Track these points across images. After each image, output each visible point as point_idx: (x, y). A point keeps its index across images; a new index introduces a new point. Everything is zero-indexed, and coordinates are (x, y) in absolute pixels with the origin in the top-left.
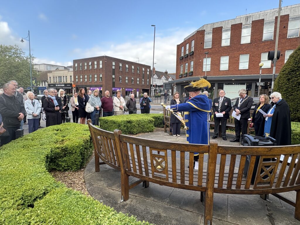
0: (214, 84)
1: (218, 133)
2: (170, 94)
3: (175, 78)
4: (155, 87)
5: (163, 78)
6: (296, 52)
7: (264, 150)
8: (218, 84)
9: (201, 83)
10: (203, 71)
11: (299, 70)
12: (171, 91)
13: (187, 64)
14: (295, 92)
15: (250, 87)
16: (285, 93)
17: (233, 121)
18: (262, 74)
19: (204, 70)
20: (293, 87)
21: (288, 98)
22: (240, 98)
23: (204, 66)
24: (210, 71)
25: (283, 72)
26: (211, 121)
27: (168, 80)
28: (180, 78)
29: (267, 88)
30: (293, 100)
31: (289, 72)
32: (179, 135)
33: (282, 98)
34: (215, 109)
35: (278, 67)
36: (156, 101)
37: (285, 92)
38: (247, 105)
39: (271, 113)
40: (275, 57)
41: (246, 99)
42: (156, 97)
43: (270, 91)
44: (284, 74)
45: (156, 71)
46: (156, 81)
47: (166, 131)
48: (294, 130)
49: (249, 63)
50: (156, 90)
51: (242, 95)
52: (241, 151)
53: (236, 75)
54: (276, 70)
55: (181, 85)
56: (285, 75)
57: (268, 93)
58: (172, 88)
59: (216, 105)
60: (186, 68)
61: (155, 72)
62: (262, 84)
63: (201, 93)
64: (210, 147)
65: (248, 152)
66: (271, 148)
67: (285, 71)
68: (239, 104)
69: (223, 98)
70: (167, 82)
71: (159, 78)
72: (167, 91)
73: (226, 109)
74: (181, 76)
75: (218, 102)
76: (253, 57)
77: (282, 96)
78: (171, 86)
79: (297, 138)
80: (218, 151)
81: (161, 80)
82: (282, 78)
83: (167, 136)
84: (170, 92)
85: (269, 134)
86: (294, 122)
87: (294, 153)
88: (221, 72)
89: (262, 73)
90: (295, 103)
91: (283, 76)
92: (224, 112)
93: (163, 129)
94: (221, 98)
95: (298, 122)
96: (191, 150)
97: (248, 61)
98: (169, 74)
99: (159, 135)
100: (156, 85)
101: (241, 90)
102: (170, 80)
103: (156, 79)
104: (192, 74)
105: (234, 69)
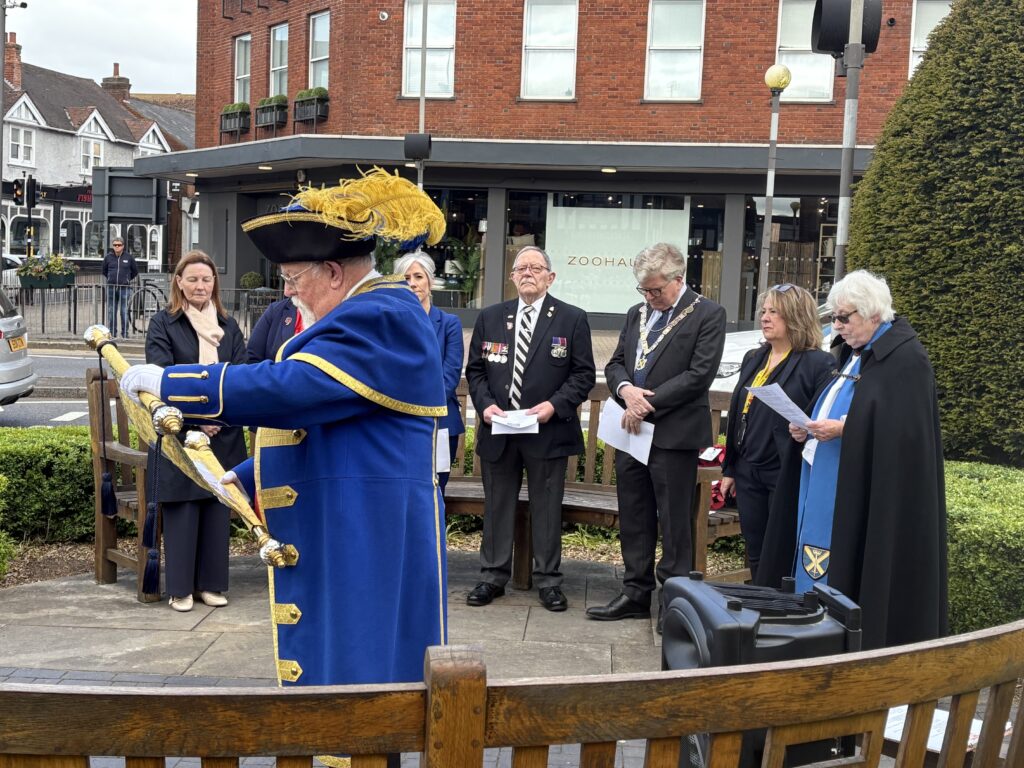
0: (484, 194)
1: (508, 562)
2: (155, 263)
3: (188, 133)
4: (18, 202)
5: (93, 129)
6: (965, 16)
7: (789, 688)
8: (513, 196)
9: (373, 205)
10: (405, 93)
11: (981, 132)
12: (159, 238)
13: (282, 34)
14: (961, 270)
15: (714, 227)
16: (913, 273)
17: (609, 470)
18: (781, 139)
19: (411, 88)
20: (953, 238)
21: (929, 308)
22: (643, 310)
23: (411, 61)
24: (451, 100)
25: (899, 140)
26: (458, 471)
27: (132, 148)
28: (233, 136)
29: (814, 238)
30: (956, 319)
31: (928, 144)
32: (218, 593)
33: (894, 306)
34: (482, 387)
35: (869, 96)
37: (909, 272)
38: (691, 355)
39: (833, 415)
40: (855, 35)
41: (682, 316)
43: (829, 254)
44: (903, 152)
45: (28, 69)
46: (28, 149)
47: (109, 573)
48: (962, 519)
49: (705, 62)
50: (29, 222)
51: (659, 290)
52: (642, 713)
53: (626, 137)
54: (860, 117)
55: (242, 196)
56: (912, 158)
57: (820, 266)
58: (165, 213)
59: (491, 358)
60: (279, 64)
61: (17, 76)
62: (785, 207)
63: (374, 274)
64: (434, 698)
65: (692, 714)
66: (829, 672)
67: (910, 130)
68: (644, 347)
69: (538, 304)
70: (124, 160)
71: (60, 125)
72: (128, 238)
73: (558, 388)
74: (234, 124)
75: (508, 338)
76: (728, 17)
77: (894, 292)
78: (160, 196)
79: (981, 569)
80: (488, 727)
81: (76, 149)
82: (892, 174)
83: (119, 615)
84: (153, 246)
85: (827, 554)
86: (965, 465)
87: (958, 690)
88: (527, 109)
89: (780, 132)
90: (966, 340)
91: (899, 166)
92: (546, 408)
93: (87, 553)
94: (522, 304)
95: (986, 461)
96: (285, 739)
97: (701, 43)
98: (137, 99)
99: (53, 612)
100: (32, 183)
101: (653, 254)
102: (150, 146)
103: (29, 134)
104: (319, 111)
105: (615, 93)
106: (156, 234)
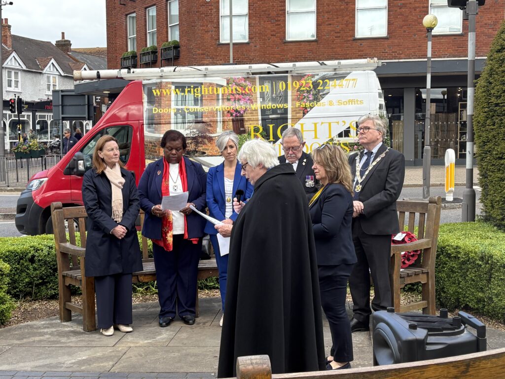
4: (12, 111)
5: (52, 69)
10: (222, 41)
12: (90, 127)
13: (153, 12)
15: (399, 107)
18: (433, 56)
22: (358, 158)
23: (224, 23)
24: (247, 44)
25: (500, 54)
29: (456, 111)
32: (127, 325)
36: (23, 174)
38: (386, 181)
41: (378, 159)
42: (19, 155)
43: (464, 119)
45: (15, 38)
46: (17, 82)
47: (67, 316)
49: (389, 15)
50: (19, 122)
57: (459, 126)
58: (92, 114)
60: (152, 29)
61: (9, 42)
62: (438, 94)
70: (69, 86)
71: (34, 68)
74: (129, 63)
78: (89, 105)
81: (43, 81)
82: (497, 74)
83: (73, 339)
88: (291, 45)
89: (433, 52)
93: (55, 305)
97: (386, 4)
98: (75, 51)
99: (37, 339)
100: (20, 100)
103: (16, 74)
104: (175, 53)
105: (339, 35)
106: (89, 125)
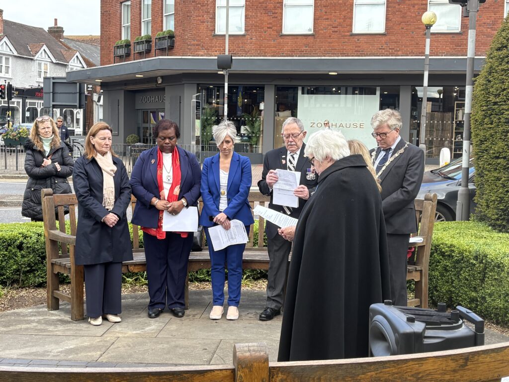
0: (262, 88)
2: (79, 130)
3: (96, 58)
4: (2, 97)
5: (43, 55)
7: (444, 367)
8: (279, 89)
10: (218, 32)
12: (80, 116)
18: (431, 54)
19: (220, 29)
23: (221, 11)
24: (243, 36)
25: (500, 52)
27: (65, 66)
28: (121, 58)
29: (452, 110)
32: (116, 315)
35: (482, 28)
36: (11, 161)
38: (403, 178)
41: (396, 155)
44: (503, 59)
45: (7, 23)
46: (7, 68)
47: (55, 304)
50: (9, 108)
53: (343, 54)
54: (477, 41)
57: (455, 125)
58: (84, 102)
60: (146, 17)
62: (435, 92)
64: (239, 373)
66: (467, 357)
70: (61, 73)
71: (25, 54)
74: (122, 52)
78: (81, 93)
81: (34, 66)
82: (496, 72)
83: (61, 328)
84: (78, 120)
88: (286, 40)
89: (431, 50)
91: (500, 67)
93: (42, 293)
97: (385, 0)
98: (69, 39)
99: (24, 326)
100: (10, 87)
102: (75, 65)
103: (7, 59)
104: (169, 43)
105: (336, 29)
106: (79, 114)
